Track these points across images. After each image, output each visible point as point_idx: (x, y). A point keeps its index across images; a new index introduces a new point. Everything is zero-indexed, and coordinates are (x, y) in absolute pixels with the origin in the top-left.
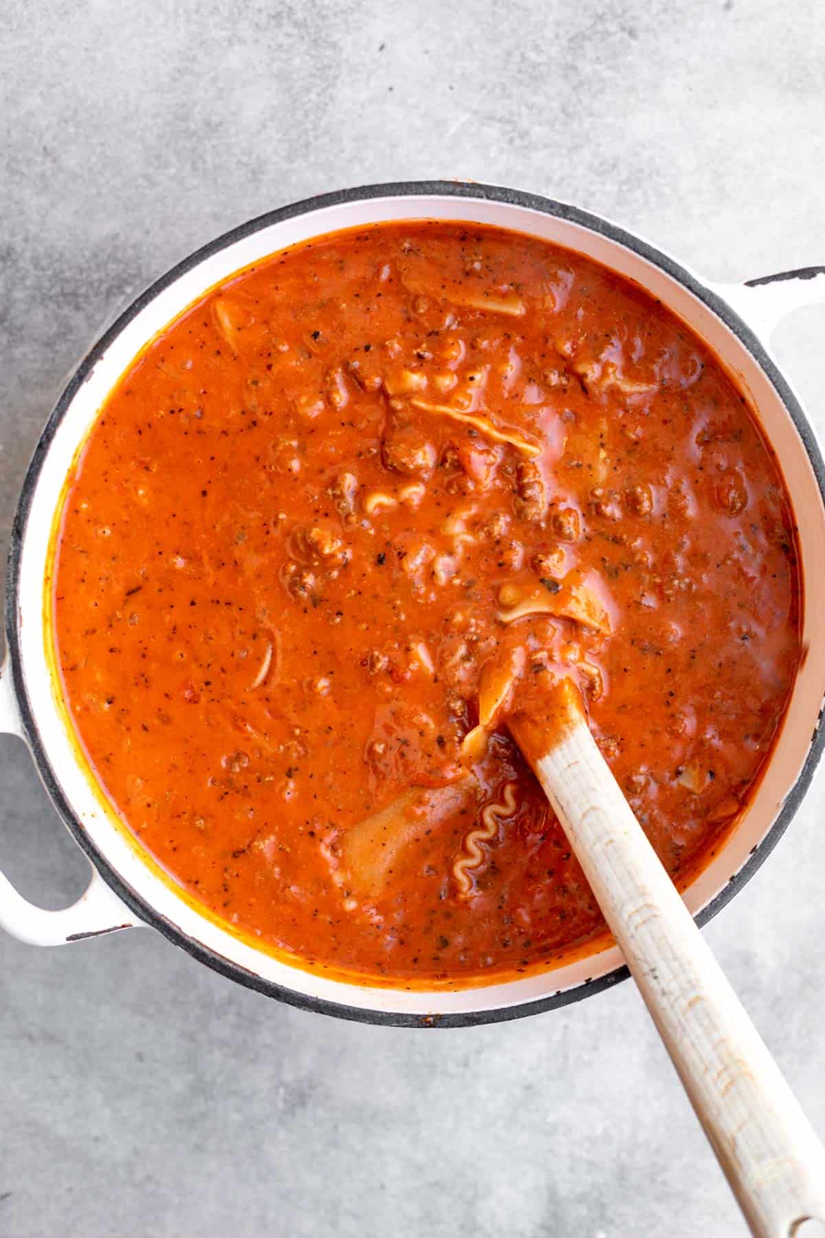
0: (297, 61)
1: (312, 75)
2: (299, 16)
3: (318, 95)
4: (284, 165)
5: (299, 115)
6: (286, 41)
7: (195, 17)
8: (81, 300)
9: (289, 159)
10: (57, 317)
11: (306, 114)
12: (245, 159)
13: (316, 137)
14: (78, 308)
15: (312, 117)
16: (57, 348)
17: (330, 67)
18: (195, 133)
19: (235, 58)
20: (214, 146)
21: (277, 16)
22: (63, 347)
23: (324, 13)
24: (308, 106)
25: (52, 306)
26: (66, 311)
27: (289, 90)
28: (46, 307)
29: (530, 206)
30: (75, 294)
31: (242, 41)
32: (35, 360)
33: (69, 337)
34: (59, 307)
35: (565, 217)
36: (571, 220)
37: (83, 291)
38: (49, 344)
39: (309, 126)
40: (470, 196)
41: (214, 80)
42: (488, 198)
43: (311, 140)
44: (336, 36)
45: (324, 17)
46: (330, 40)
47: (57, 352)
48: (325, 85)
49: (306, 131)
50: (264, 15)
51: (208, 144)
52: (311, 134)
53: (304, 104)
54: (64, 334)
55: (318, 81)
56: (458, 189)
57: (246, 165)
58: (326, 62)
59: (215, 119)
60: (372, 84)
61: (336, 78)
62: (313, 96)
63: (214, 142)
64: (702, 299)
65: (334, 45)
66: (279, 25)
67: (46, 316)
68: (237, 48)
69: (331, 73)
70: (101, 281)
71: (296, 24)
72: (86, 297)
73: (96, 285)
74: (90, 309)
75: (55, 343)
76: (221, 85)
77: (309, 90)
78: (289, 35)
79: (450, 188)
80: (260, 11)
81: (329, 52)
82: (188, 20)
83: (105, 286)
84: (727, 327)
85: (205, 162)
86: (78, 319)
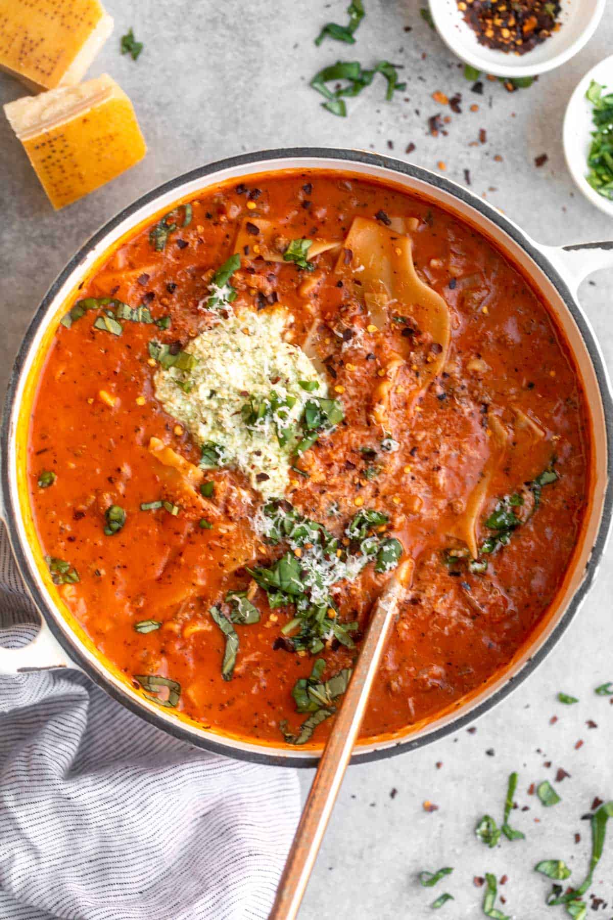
0: (229, 56)
1: (241, 67)
2: (231, 21)
3: (246, 82)
4: (217, 137)
5: (230, 98)
6: (220, 40)
7: (148, 21)
8: (57, 241)
9: (223, 132)
10: (37, 254)
11: (236, 98)
12: (187, 132)
13: (244, 116)
14: (54, 247)
15: (241, 100)
16: (36, 278)
17: (255, 61)
18: (148, 111)
19: (180, 53)
20: (163, 122)
21: (213, 21)
22: (41, 278)
23: (250, 18)
24: (237, 91)
25: (33, 246)
26: (45, 249)
27: (222, 78)
28: (29, 246)
29: (415, 175)
30: (52, 236)
31: (185, 40)
32: (19, 288)
33: (47, 270)
34: (39, 246)
35: (439, 186)
36: (443, 189)
37: (58, 234)
38: (31, 275)
39: (238, 106)
40: (373, 163)
41: (164, 70)
42: (385, 167)
43: (240, 117)
44: (260, 37)
45: (251, 22)
46: (254, 39)
47: (36, 282)
48: (250, 74)
49: (236, 110)
50: (204, 20)
51: (158, 120)
52: (240, 113)
53: (234, 89)
54: (43, 267)
55: (245, 72)
56: (364, 158)
57: (188, 136)
58: (252, 57)
59: (163, 100)
60: (288, 74)
61: (259, 69)
62: (241, 83)
63: (164, 118)
64: (531, 255)
65: (258, 44)
66: (215, 28)
67: (28, 254)
68: (182, 45)
69: (255, 66)
70: (72, 226)
71: (228, 27)
72: (61, 239)
73: (69, 229)
74: (63, 248)
75: (35, 275)
76: (169, 73)
77: (237, 79)
78: (222, 36)
79: (359, 157)
80: (200, 17)
81: (254, 49)
82: (144, 23)
83: (75, 231)
84: (547, 278)
85: (155, 133)
86: (54, 256)
